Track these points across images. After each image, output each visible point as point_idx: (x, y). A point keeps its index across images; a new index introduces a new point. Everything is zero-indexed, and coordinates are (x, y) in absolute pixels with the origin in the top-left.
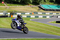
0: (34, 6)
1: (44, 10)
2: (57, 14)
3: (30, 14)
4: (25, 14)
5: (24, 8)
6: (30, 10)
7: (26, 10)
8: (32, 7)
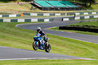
0: (24, 2)
1: (41, 8)
2: (62, 14)
3: (17, 16)
4: (8, 16)
5: (7, 6)
6: (17, 9)
7: (11, 10)
8: (21, 5)
